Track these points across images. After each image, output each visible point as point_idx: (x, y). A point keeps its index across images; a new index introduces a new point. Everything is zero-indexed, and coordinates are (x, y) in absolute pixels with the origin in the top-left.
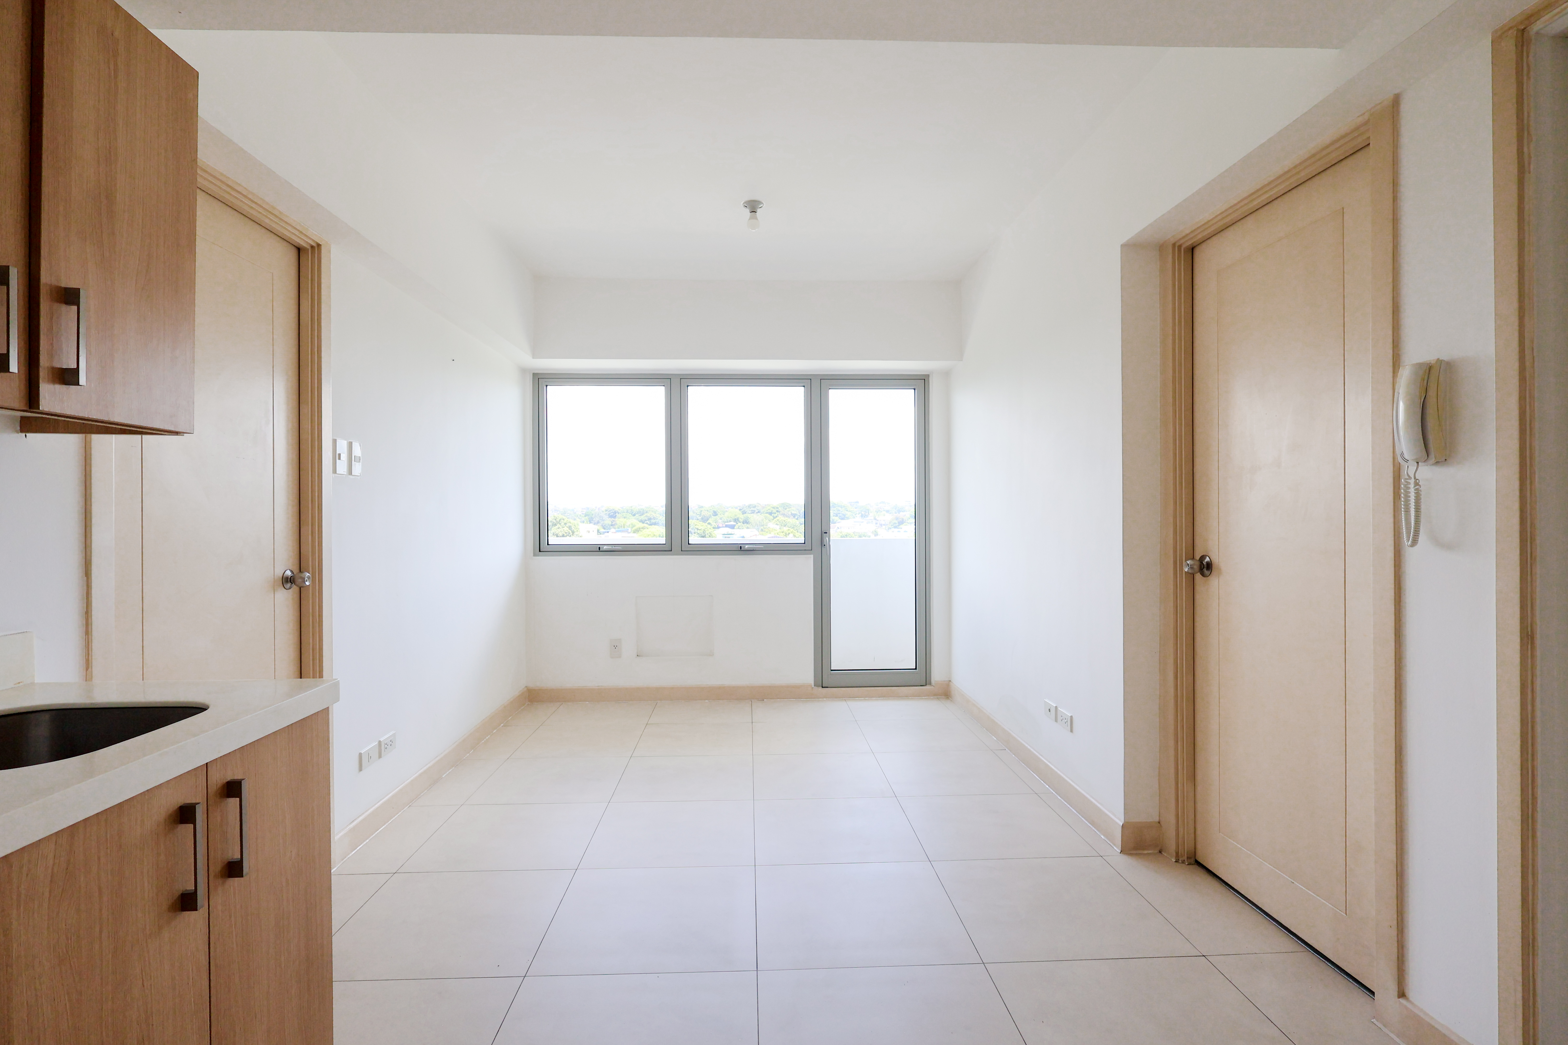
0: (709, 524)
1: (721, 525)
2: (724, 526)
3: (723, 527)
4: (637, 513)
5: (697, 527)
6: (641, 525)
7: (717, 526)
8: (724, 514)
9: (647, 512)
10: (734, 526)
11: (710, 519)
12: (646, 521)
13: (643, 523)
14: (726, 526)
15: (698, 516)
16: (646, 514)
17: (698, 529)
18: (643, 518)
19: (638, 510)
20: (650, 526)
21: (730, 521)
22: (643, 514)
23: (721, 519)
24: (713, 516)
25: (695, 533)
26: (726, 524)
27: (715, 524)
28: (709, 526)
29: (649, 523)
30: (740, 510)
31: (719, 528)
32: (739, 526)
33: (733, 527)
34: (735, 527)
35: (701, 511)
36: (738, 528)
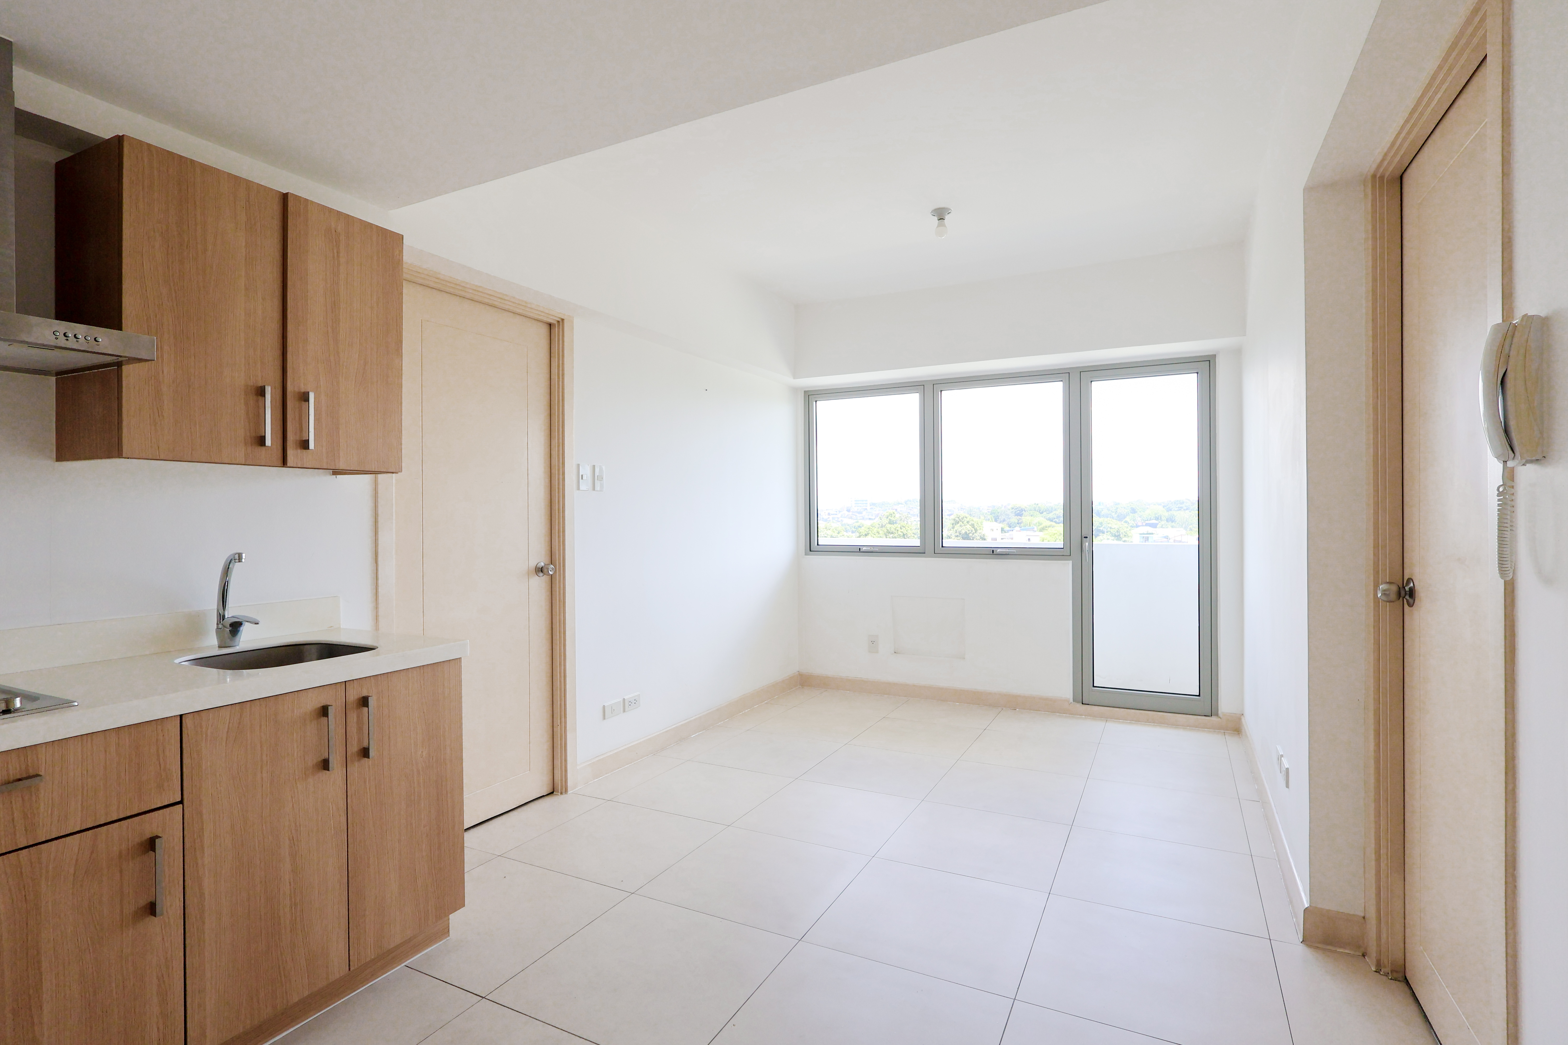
0: (1126, 522)
1: (1140, 524)
2: (1144, 524)
3: (1143, 526)
4: (1045, 511)
5: (1110, 525)
6: (1049, 523)
7: (1135, 525)
8: (1144, 512)
9: (1055, 510)
10: (1157, 524)
11: (1127, 517)
12: (1055, 519)
13: (1052, 521)
14: (1147, 525)
15: (1113, 514)
16: (1054, 512)
17: (1111, 528)
18: (1051, 515)
19: (1046, 508)
20: (1058, 525)
21: (1150, 520)
22: (1051, 512)
23: (1140, 517)
24: (1131, 514)
25: (1107, 532)
26: (1147, 522)
27: (1133, 522)
28: (1126, 525)
29: (1058, 521)
30: (1164, 507)
31: (1137, 526)
32: (1162, 525)
33: (1154, 526)
34: (1158, 526)
35: (1117, 508)
36: (1162, 527)
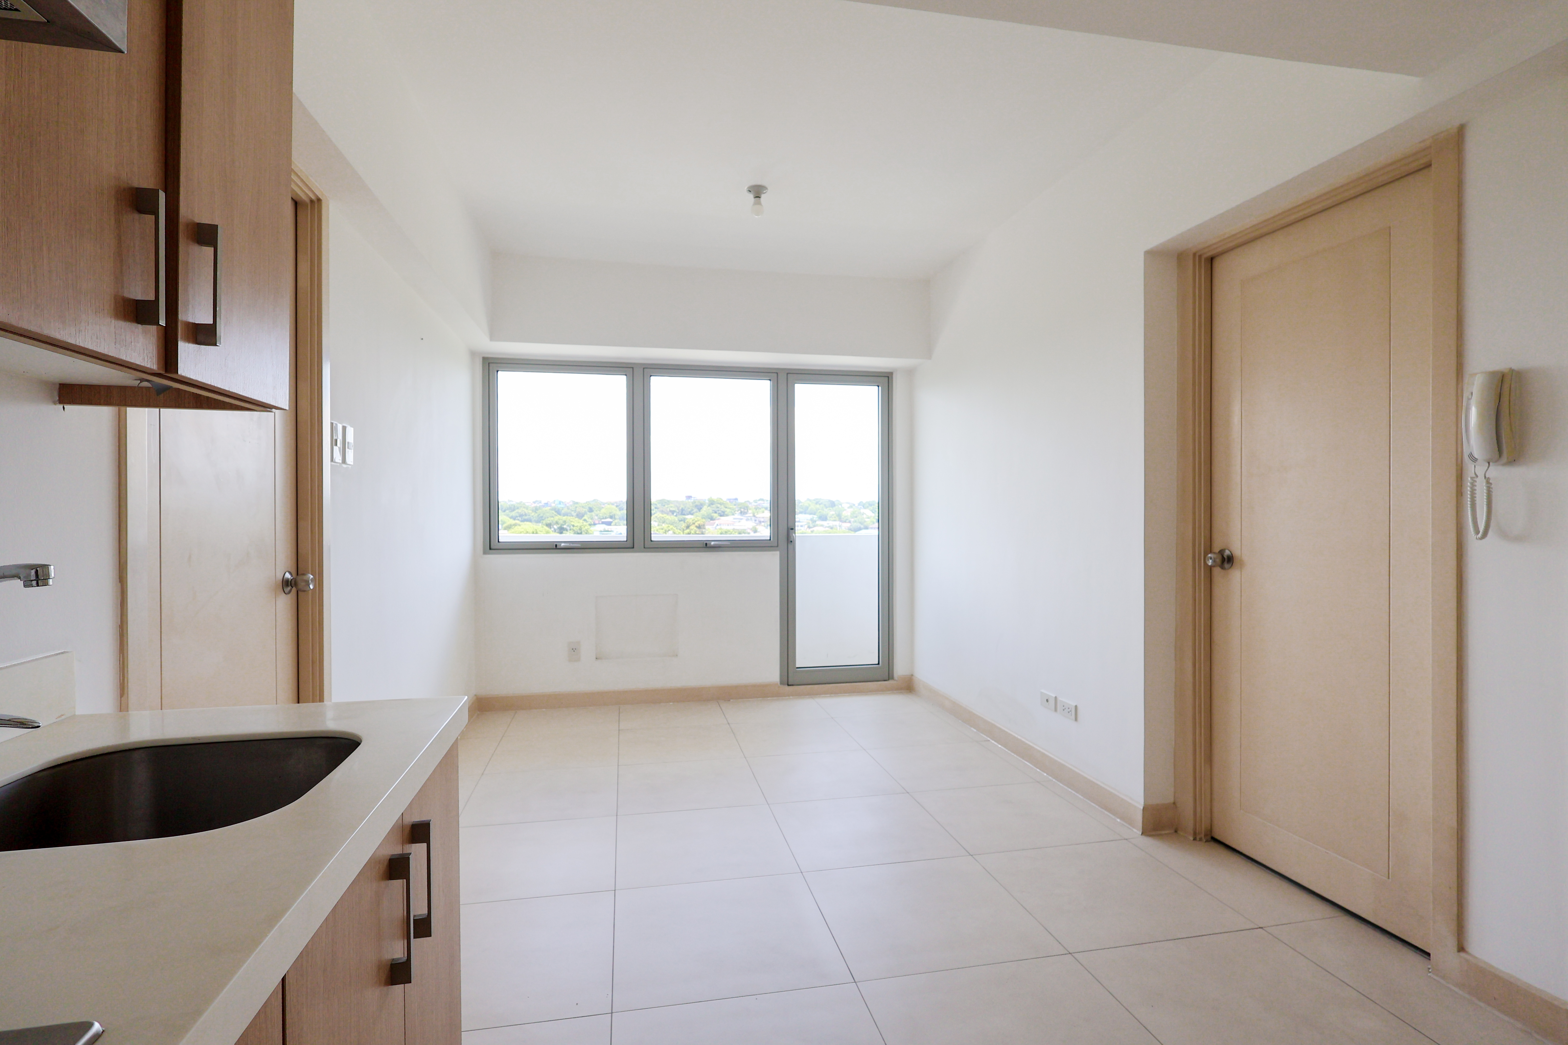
0: (585, 520)
1: (597, 522)
2: (600, 522)
3: (599, 524)
4: (508, 509)
5: (572, 523)
6: (512, 522)
7: (592, 523)
8: (600, 511)
9: (518, 508)
10: (611, 522)
11: (585, 516)
12: (517, 517)
13: (514, 519)
14: (603, 523)
15: (573, 512)
16: (516, 511)
17: (573, 526)
18: (513, 514)
19: (508, 506)
20: (522, 523)
21: (606, 518)
22: (514, 510)
23: (597, 516)
24: (588, 513)
25: (570, 530)
26: (603, 520)
27: (591, 521)
28: (585, 523)
29: (520, 519)
30: (617, 506)
31: (595, 524)
32: (616, 523)
33: (609, 524)
34: (612, 524)
35: (576, 507)
36: (616, 525)
